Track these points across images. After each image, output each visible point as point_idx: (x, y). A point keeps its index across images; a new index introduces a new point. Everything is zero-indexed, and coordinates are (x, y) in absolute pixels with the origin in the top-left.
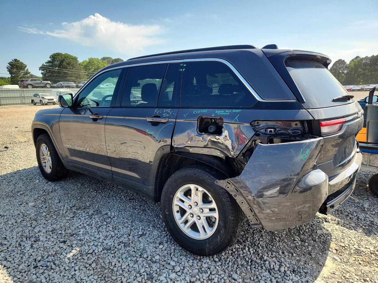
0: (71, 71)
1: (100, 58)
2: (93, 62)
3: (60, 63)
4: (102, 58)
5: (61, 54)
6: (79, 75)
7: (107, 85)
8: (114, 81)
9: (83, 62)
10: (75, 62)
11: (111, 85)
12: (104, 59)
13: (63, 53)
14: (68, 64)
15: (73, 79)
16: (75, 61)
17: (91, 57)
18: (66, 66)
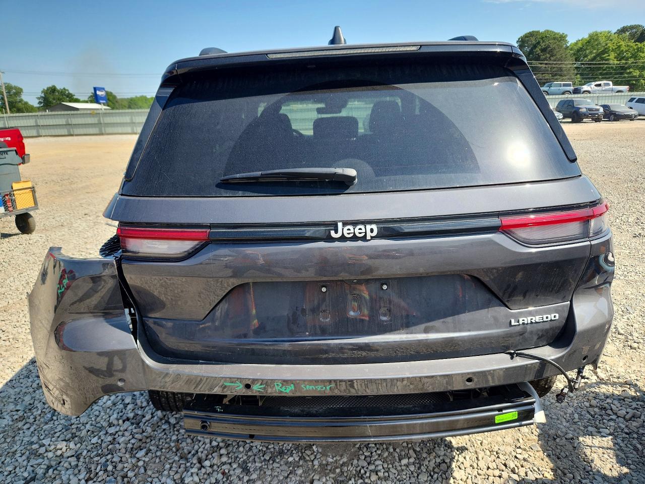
0: (546, 64)
1: (614, 31)
2: (597, 40)
3: (532, 49)
4: (619, 28)
5: (538, 32)
6: (561, 69)
7: (600, 85)
8: (635, 74)
9: (576, 44)
10: (558, 45)
11: (608, 84)
12: (623, 30)
13: (542, 30)
14: (544, 50)
15: (546, 78)
16: (557, 43)
17: (595, 31)
18: (538, 54)
